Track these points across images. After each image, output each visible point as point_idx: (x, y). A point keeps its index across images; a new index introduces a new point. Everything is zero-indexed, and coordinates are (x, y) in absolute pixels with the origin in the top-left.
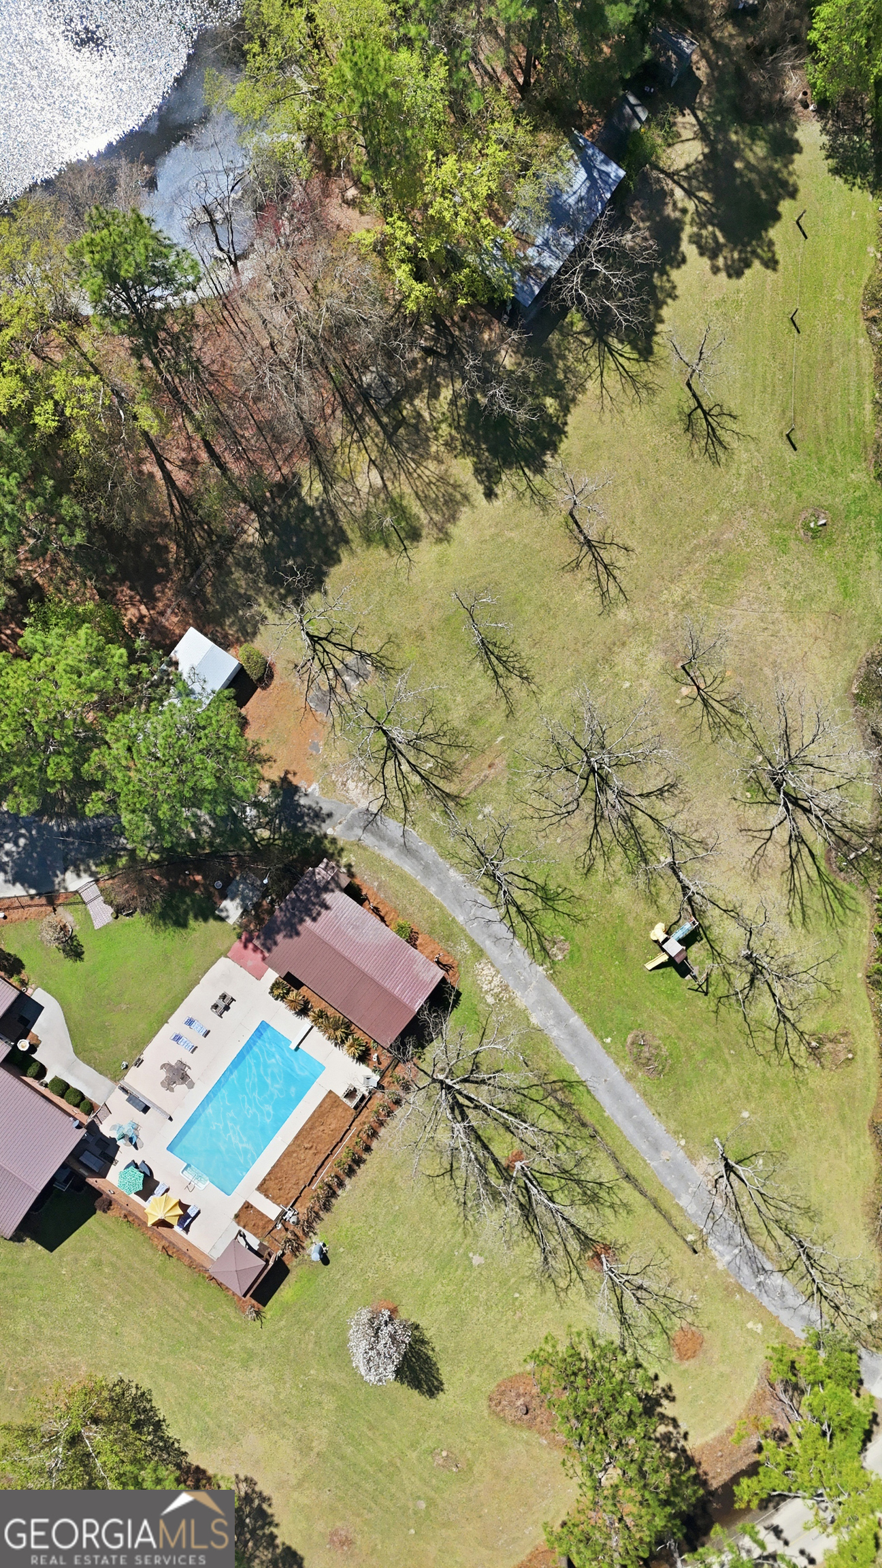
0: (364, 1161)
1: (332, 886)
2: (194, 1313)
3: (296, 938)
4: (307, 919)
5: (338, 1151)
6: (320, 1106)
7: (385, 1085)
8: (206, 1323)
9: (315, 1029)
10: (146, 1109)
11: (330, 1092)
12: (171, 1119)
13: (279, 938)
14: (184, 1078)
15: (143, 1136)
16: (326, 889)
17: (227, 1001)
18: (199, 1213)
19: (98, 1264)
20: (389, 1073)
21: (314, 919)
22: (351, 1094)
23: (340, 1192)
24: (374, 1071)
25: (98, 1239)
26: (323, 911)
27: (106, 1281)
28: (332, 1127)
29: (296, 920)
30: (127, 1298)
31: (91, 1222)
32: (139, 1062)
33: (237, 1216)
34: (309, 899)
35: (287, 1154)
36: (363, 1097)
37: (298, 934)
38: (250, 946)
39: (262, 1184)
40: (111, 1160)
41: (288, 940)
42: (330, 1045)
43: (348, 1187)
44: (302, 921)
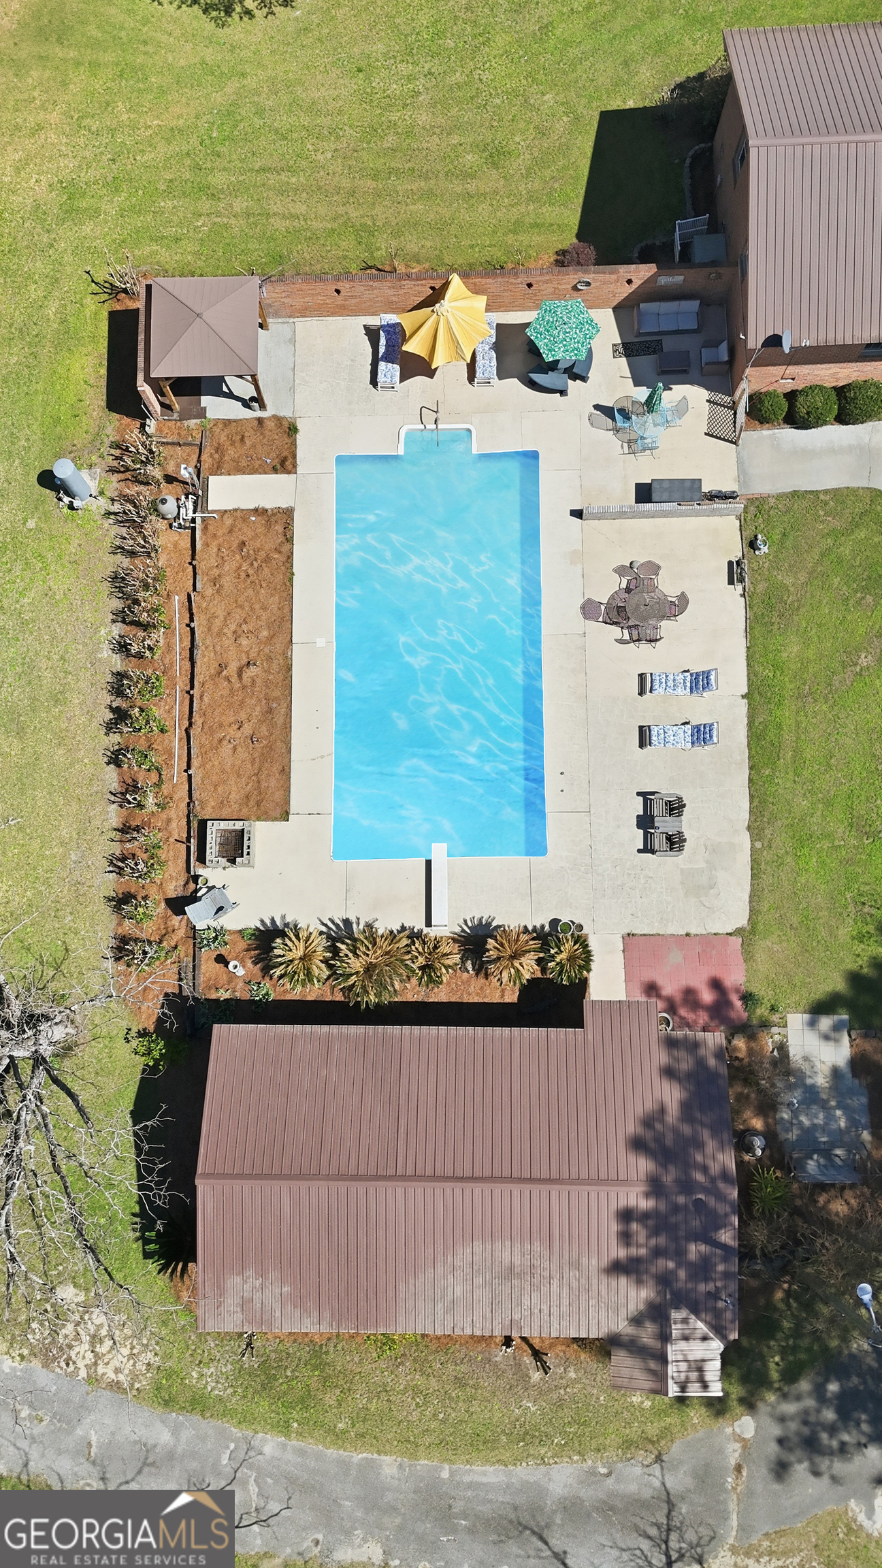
0: (110, 727)
1: (647, 1335)
2: (239, 205)
3: (632, 1128)
4: (644, 1204)
5: (179, 708)
6: (285, 772)
7: (176, 920)
8: (205, 205)
9: (418, 924)
10: (644, 493)
11: (285, 816)
12: (578, 514)
13: (671, 1096)
14: (617, 614)
15: (606, 438)
16: (657, 1314)
17: (659, 842)
18: (374, 382)
19: (496, 156)
20: (184, 951)
21: (626, 1215)
22: (235, 848)
23: (117, 630)
24: (220, 932)
25: (532, 198)
26: (622, 1253)
27: (455, 140)
28: (226, 749)
29: (668, 1179)
30: (390, 141)
31: (572, 217)
32: (735, 573)
33: (292, 430)
34: (679, 1255)
35: (283, 622)
36: (202, 859)
37: (637, 1145)
38: (707, 996)
39: (288, 527)
40: (630, 349)
41: (644, 1105)
42: (359, 913)
43: (106, 653)
44: (655, 1187)
